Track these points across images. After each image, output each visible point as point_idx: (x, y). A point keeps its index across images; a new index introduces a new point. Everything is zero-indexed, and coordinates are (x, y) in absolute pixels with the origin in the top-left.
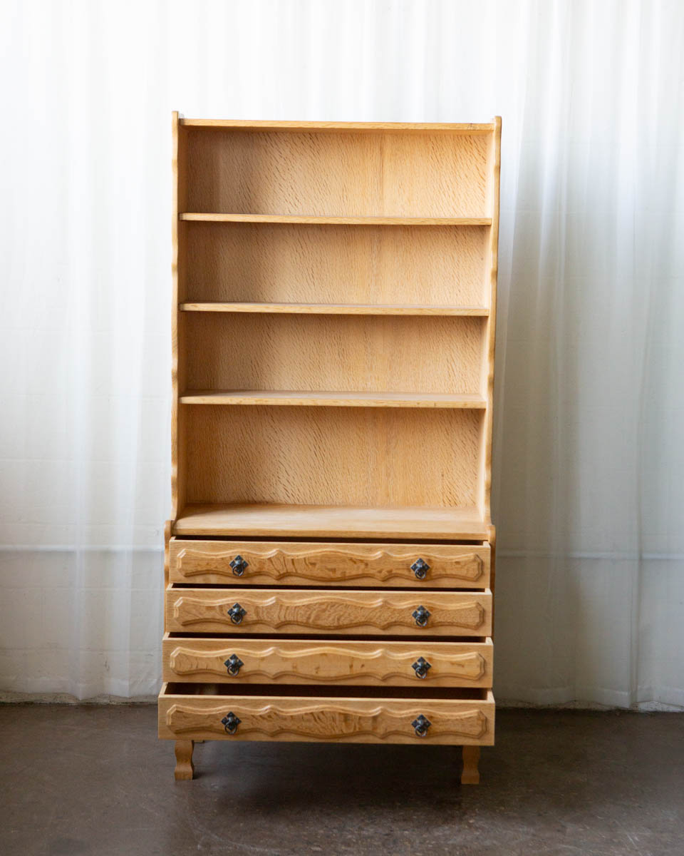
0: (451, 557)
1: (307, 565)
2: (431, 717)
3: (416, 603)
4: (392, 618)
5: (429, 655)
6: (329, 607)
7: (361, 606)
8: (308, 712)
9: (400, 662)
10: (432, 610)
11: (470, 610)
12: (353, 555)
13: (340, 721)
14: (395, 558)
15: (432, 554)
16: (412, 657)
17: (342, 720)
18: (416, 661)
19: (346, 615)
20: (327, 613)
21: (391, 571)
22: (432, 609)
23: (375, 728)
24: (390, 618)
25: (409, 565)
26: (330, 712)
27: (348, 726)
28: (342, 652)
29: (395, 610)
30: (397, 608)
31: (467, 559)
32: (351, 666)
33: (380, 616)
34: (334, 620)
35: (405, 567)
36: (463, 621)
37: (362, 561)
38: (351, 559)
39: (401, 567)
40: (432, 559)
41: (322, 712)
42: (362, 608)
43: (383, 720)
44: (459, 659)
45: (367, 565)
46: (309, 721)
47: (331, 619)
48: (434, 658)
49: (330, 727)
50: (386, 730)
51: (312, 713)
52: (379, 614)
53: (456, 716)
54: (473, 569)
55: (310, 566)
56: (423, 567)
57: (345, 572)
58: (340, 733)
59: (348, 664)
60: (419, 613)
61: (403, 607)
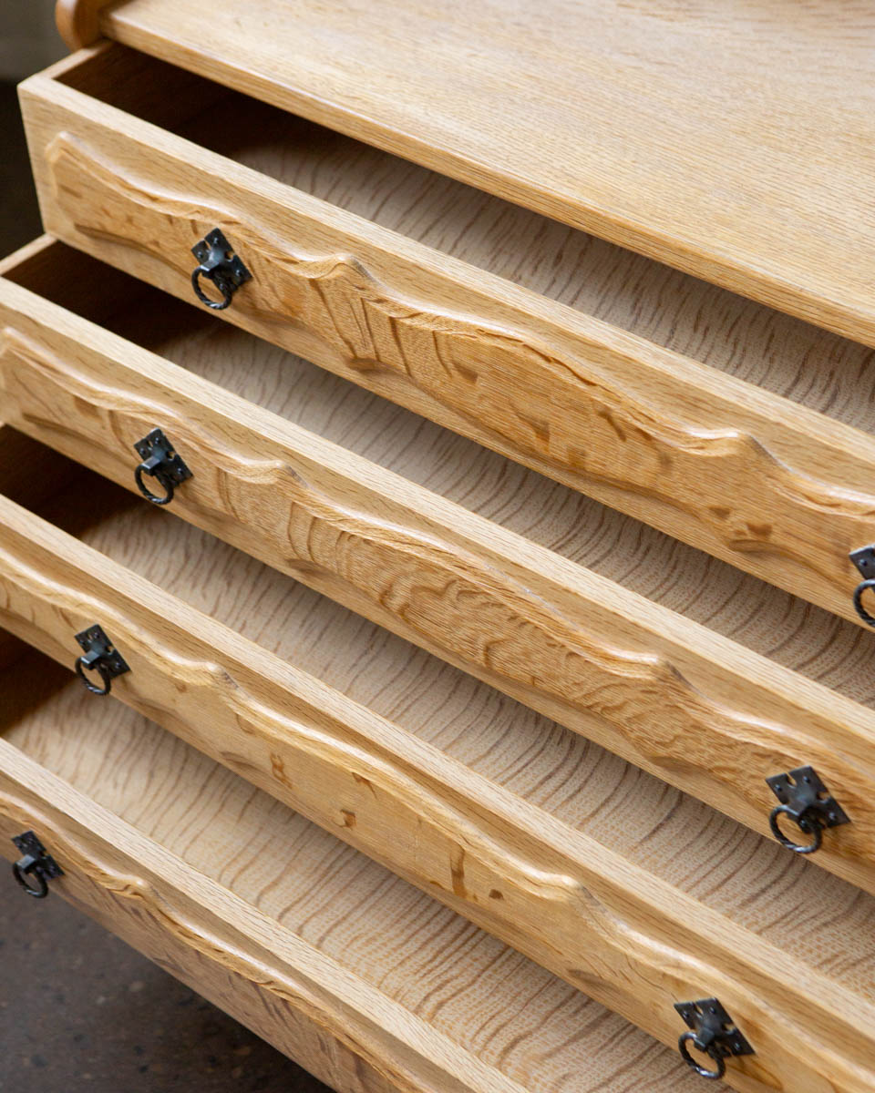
1: (444, 364)
4: (687, 748)
5: (757, 1011)
6: (454, 592)
7: (572, 647)
9: (631, 964)
10: (854, 810)
16: (681, 974)
18: (695, 1000)
19: (515, 649)
20: (449, 608)
21: (766, 530)
29: (700, 727)
34: (471, 642)
35: (826, 539)
38: (606, 415)
45: (667, 461)
47: (461, 632)
48: (768, 1031)
52: (634, 708)
55: (455, 374)
60: (797, 789)
61: (735, 737)
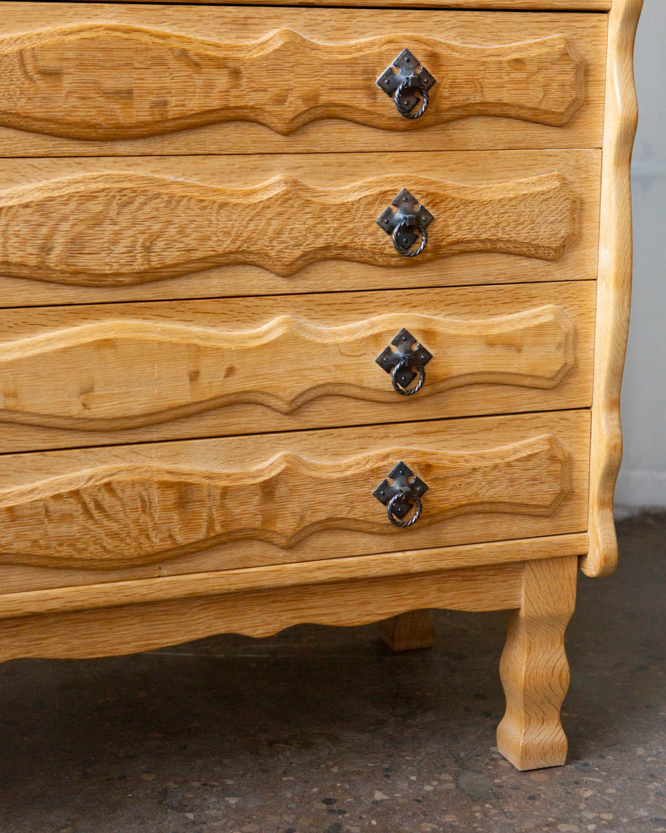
0: (495, 46)
1: (30, 79)
2: (428, 468)
3: (386, 181)
4: (318, 236)
5: (426, 322)
6: (114, 206)
7: (221, 199)
8: (63, 490)
9: (340, 349)
10: (435, 205)
11: (545, 197)
12: (190, 42)
13: (165, 509)
14: (329, 51)
15: (438, 38)
16: (376, 331)
17: (169, 503)
18: (388, 342)
19: (172, 231)
20: (109, 228)
21: (316, 97)
22: (435, 199)
23: (269, 519)
24: (311, 237)
25: (369, 73)
26: (133, 484)
27: (188, 525)
28: (163, 332)
29: (325, 208)
30: (331, 200)
31: (545, 50)
32: (194, 376)
33: (279, 233)
34: (130, 250)
35: (359, 80)
36: (523, 234)
37: (220, 63)
38: (184, 54)
39: (345, 80)
40: (438, 50)
41: (108, 486)
42: (223, 206)
43: (293, 490)
44: (507, 329)
45: (236, 74)
46: (67, 518)
47: (120, 248)
48: (439, 329)
49: (134, 533)
50: (302, 518)
51: (75, 494)
52: (275, 224)
53: (495, 456)
54: (563, 85)
55: (41, 84)
56: (418, 79)
57: (165, 103)
58: (168, 545)
59: (184, 369)
60: (398, 215)
61: (351, 199)
